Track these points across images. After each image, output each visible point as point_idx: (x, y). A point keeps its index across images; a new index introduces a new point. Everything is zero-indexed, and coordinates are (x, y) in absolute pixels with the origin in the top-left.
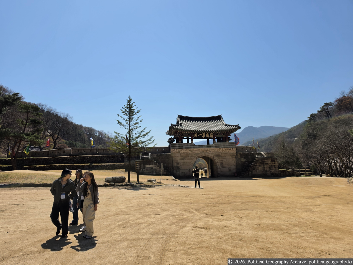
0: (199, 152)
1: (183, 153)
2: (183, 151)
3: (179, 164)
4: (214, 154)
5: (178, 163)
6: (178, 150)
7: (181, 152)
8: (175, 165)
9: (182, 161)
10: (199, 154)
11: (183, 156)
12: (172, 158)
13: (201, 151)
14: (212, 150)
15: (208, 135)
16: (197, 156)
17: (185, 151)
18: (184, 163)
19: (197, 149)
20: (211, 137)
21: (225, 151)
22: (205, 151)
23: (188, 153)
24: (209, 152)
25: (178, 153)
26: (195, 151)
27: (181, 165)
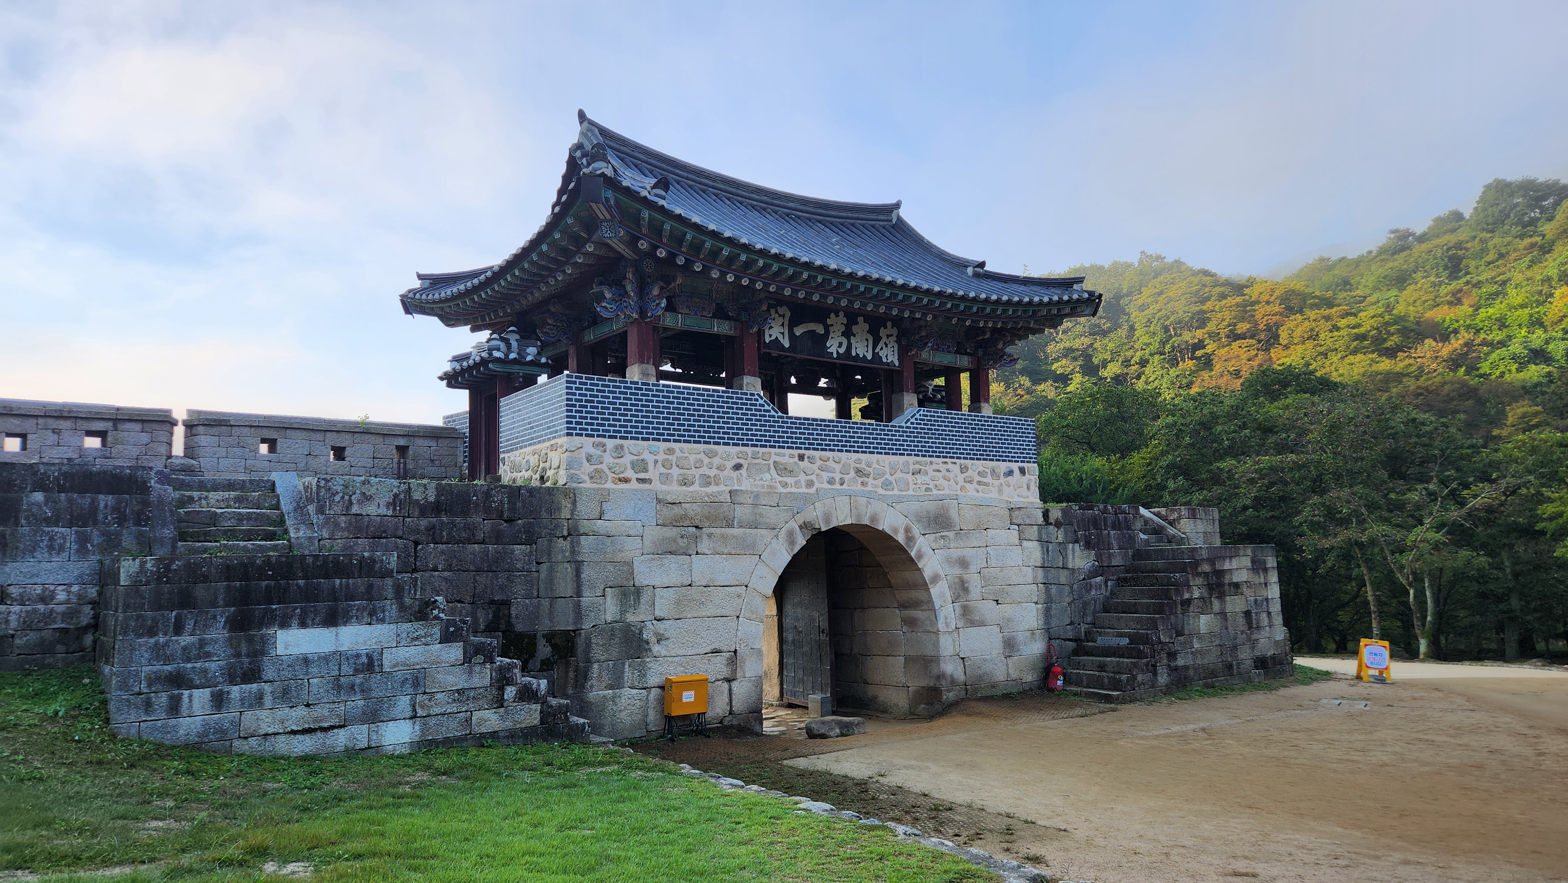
0: (810, 483)
1: (675, 488)
3: (645, 598)
5: (630, 594)
6: (628, 459)
7: (665, 479)
8: (603, 608)
9: (672, 570)
10: (808, 500)
11: (675, 522)
12: (574, 533)
13: (825, 475)
14: (899, 475)
15: (867, 340)
16: (794, 525)
17: (698, 465)
18: (690, 585)
19: (796, 452)
20: (884, 360)
21: (979, 483)
22: (852, 474)
23: (720, 490)
24: (881, 491)
25: (634, 485)
26: (782, 470)
27: (658, 613)
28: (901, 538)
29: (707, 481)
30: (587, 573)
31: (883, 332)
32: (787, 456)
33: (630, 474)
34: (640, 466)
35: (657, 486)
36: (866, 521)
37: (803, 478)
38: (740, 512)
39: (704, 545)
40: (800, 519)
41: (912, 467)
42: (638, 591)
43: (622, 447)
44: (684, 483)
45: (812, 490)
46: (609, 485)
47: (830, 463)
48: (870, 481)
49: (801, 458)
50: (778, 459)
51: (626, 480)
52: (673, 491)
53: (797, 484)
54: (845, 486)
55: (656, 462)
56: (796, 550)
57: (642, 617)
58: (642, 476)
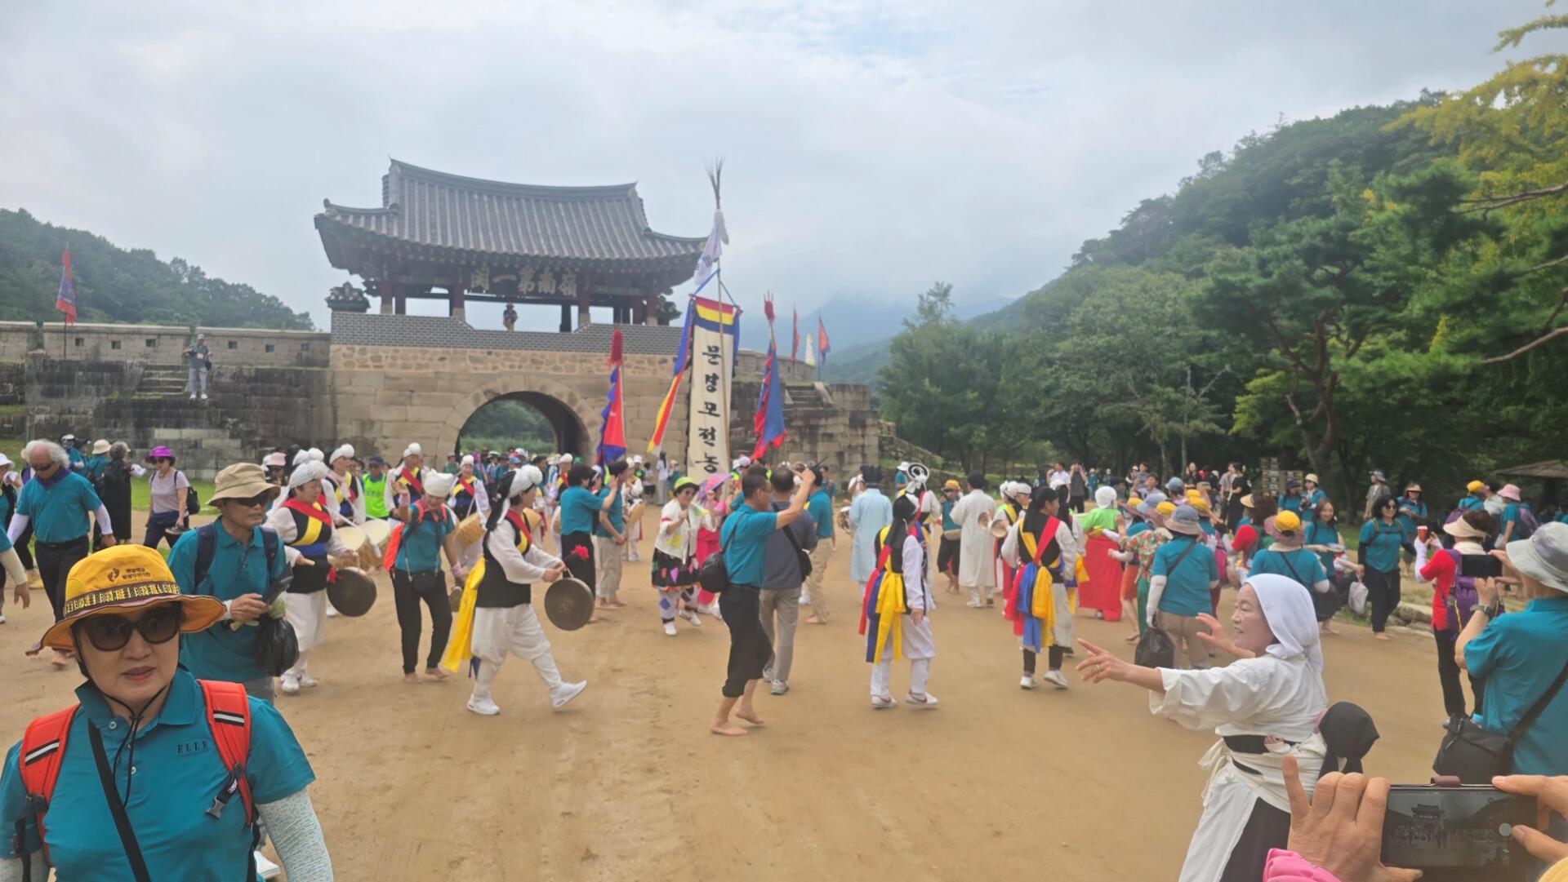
0: (495, 368)
1: (399, 370)
2: (400, 362)
3: (377, 426)
4: (578, 382)
5: (366, 424)
6: (369, 355)
10: (491, 377)
12: (334, 394)
13: (508, 363)
14: (568, 363)
15: (551, 283)
16: (480, 391)
17: (415, 358)
18: (406, 421)
19: (486, 351)
20: (565, 294)
21: (636, 368)
22: (529, 362)
23: (430, 371)
24: (552, 372)
25: (372, 369)
26: (474, 360)
27: (384, 434)
28: (565, 400)
29: (420, 366)
30: (340, 413)
31: (565, 277)
32: (478, 353)
33: (370, 363)
34: (376, 359)
35: (388, 370)
36: (537, 389)
37: (490, 365)
38: (440, 383)
39: (415, 401)
40: (484, 388)
41: (578, 358)
42: (372, 423)
43: (364, 349)
44: (404, 367)
45: (497, 372)
46: (356, 369)
47: (513, 357)
48: (544, 366)
49: (489, 353)
50: (472, 354)
51: (367, 366)
52: (397, 372)
53: (485, 368)
54: (523, 370)
55: (387, 357)
56: (481, 404)
57: (374, 436)
58: (377, 364)
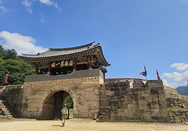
1: (35, 87)
2: (35, 85)
4: (71, 86)
5: (27, 100)
8: (24, 101)
9: (32, 97)
11: (34, 91)
14: (69, 82)
15: (67, 64)
16: (49, 91)
17: (38, 84)
18: (34, 99)
20: (70, 65)
22: (60, 82)
23: (40, 87)
24: (65, 84)
25: (30, 87)
27: (30, 102)
30: (23, 98)
32: (50, 81)
35: (33, 87)
36: (61, 89)
39: (36, 94)
41: (71, 80)
43: (29, 83)
46: (27, 87)
47: (57, 81)
53: (51, 85)
55: (33, 84)
56: (49, 94)
